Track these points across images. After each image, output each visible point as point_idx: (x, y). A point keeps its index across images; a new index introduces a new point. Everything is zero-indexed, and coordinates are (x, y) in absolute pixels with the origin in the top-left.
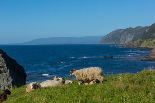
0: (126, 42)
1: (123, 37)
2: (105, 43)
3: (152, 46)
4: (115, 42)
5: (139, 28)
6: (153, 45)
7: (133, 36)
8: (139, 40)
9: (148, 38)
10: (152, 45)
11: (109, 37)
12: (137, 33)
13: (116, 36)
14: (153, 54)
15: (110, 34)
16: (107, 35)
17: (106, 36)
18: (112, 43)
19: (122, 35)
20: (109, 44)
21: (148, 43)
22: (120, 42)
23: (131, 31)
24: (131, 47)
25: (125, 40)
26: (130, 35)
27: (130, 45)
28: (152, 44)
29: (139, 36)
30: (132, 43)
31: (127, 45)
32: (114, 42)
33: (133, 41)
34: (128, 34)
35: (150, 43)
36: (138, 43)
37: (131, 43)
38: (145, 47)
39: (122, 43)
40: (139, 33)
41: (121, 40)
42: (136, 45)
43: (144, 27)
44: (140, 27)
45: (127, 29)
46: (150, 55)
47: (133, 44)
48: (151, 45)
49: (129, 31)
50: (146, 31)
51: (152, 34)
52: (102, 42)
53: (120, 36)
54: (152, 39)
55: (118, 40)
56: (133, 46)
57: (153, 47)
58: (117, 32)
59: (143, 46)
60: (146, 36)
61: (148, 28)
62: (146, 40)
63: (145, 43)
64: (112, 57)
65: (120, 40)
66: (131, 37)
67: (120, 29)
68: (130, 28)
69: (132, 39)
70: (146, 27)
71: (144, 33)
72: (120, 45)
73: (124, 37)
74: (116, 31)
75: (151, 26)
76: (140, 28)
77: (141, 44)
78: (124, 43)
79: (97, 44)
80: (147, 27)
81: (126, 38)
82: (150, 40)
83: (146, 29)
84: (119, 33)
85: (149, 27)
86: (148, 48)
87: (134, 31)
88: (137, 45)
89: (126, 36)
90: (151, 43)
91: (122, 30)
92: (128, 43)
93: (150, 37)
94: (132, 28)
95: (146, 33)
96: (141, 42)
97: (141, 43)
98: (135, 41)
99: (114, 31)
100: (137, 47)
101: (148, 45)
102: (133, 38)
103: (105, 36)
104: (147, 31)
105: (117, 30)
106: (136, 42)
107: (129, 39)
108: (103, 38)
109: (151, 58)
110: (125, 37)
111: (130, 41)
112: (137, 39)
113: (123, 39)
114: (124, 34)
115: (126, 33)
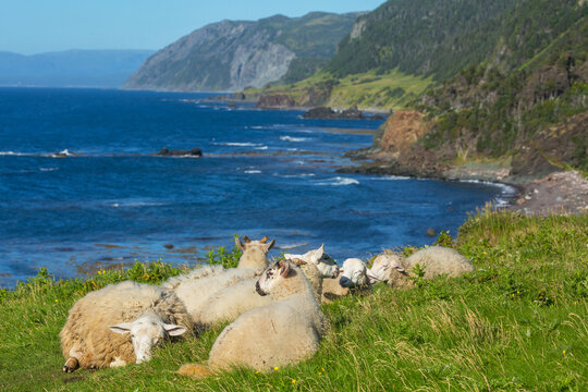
0: (258, 84)
1: (241, 58)
2: (159, 84)
3: (380, 104)
4: (205, 80)
5: (319, 21)
6: (386, 101)
7: (291, 57)
8: (318, 78)
9: (360, 69)
10: (377, 101)
11: (178, 58)
12: (310, 44)
13: (212, 54)
14: (391, 142)
15: (183, 42)
16: (170, 49)
17: (162, 51)
18: (190, 86)
19: (239, 49)
20: (175, 91)
21: (359, 89)
22: (227, 84)
23: (279, 33)
24: (280, 107)
25: (252, 75)
26: (275, 49)
27: (278, 100)
28: (377, 95)
29: (318, 57)
30: (287, 90)
31: (263, 100)
32: (200, 80)
33: (292, 78)
34: (265, 47)
35: (370, 93)
36: (316, 89)
37: (282, 87)
38: (348, 111)
39: (240, 90)
40: (319, 42)
41: (233, 73)
42: (307, 99)
43: (342, 16)
44: (322, 14)
45: (262, 22)
46: (375, 146)
47: (293, 94)
48: (372, 102)
49: (272, 30)
50: (353, 36)
51: (378, 47)
52: (142, 81)
53: (231, 56)
54: (381, 73)
55: (221, 72)
56: (292, 103)
57: (382, 110)
58: (217, 36)
59: (338, 104)
60: (351, 58)
61: (363, 23)
62: (350, 76)
63: (345, 92)
64: (200, 152)
65: (228, 74)
66: (279, 62)
67: (231, 22)
68: (279, 18)
69: (284, 69)
70: (350, 15)
71: (342, 45)
72: (230, 96)
73: (250, 58)
74: (211, 29)
75: (376, 12)
76: (326, 18)
77: (326, 96)
78: (246, 89)
79: (121, 87)
80: (354, 18)
81: (255, 64)
82: (369, 75)
83: (350, 27)
84: (223, 40)
85: (368, 16)
86: (361, 116)
87: (295, 31)
88: (311, 101)
89: (258, 53)
90: (373, 92)
91: (241, 28)
92: (268, 86)
93: (371, 65)
94: (286, 18)
95: (351, 41)
96: (330, 86)
97: (331, 89)
98: (297, 80)
99: (201, 30)
100: (307, 110)
101: (360, 101)
102: (293, 65)
103: (157, 54)
104: (356, 33)
105: (217, 25)
106: (303, 84)
107: (272, 69)
108: (149, 60)
109: (379, 161)
110: (254, 59)
111: (276, 79)
112: (307, 71)
113: (242, 68)
114: (248, 47)
115: (257, 39)
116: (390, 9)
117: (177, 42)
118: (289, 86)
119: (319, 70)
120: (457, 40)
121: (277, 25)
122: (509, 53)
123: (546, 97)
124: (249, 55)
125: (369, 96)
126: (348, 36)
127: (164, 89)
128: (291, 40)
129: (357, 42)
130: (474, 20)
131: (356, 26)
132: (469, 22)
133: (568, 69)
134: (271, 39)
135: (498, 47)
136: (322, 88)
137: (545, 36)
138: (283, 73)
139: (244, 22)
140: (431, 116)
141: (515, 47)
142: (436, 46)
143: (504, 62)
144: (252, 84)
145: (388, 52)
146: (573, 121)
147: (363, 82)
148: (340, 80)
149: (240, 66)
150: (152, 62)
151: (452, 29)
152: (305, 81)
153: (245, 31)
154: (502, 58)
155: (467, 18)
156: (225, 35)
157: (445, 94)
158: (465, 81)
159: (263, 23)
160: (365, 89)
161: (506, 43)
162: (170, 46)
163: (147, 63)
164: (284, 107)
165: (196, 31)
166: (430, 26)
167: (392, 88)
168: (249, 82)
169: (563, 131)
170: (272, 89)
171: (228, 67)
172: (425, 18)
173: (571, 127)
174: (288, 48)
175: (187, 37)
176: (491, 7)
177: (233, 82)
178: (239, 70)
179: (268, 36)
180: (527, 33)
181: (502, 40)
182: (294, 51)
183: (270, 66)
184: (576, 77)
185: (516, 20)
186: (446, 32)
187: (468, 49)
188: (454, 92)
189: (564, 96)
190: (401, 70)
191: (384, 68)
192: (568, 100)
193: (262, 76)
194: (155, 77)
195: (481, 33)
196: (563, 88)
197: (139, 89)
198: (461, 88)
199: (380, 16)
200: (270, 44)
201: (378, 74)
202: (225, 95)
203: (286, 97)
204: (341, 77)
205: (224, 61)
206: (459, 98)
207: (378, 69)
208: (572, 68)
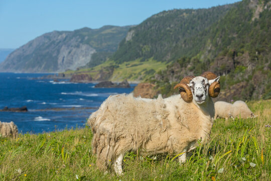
0: (73, 68)
1: (64, 53)
2: (16, 69)
3: (141, 79)
4: (43, 66)
5: (109, 31)
6: (143, 77)
7: (93, 52)
8: (107, 64)
9: (131, 59)
10: (139, 77)
11: (28, 53)
12: (104, 44)
13: (47, 51)
15: (30, 44)
16: (23, 48)
17: (18, 49)
18: (35, 69)
19: (63, 47)
20: (26, 72)
21: (129, 70)
22: (56, 68)
23: (86, 38)
24: (83, 81)
25: (71, 63)
26: (84, 47)
27: (83, 77)
28: (140, 74)
30: (89, 71)
31: (73, 78)
32: (40, 66)
33: (92, 64)
34: (78, 46)
35: (135, 72)
36: (104, 71)
37: (86, 69)
38: (122, 83)
39: (63, 71)
41: (60, 61)
42: (99, 76)
43: (122, 28)
44: (111, 27)
45: (76, 31)
47: (91, 73)
48: (137, 78)
49: (82, 36)
50: (127, 39)
51: (141, 45)
52: (7, 67)
53: (58, 52)
54: (143, 60)
55: (53, 61)
56: (91, 79)
58: (50, 40)
59: (117, 79)
60: (126, 52)
61: (133, 31)
62: (125, 63)
63: (121, 72)
64: (26, 109)
65: (56, 62)
66: (86, 55)
67: (58, 32)
68: (86, 29)
69: (88, 59)
70: (126, 27)
71: (122, 44)
72: (56, 75)
73: (70, 52)
74: (47, 36)
75: (141, 25)
76: (113, 29)
77: (110, 75)
78: (66, 71)
80: (130, 29)
81: (72, 56)
82: (136, 62)
83: (126, 34)
84: (53, 42)
85: (136, 28)
86: (129, 86)
87: (95, 36)
88: (101, 77)
89: (74, 50)
90: (137, 72)
91: (64, 35)
92: (78, 69)
93: (137, 56)
94: (90, 29)
95: (126, 43)
96: (112, 68)
97: (113, 70)
98: (96, 65)
99: (41, 37)
100: (99, 82)
101: (129, 77)
102: (94, 56)
103: (15, 51)
104: (129, 38)
105: (50, 33)
106: (98, 68)
107: (82, 59)
108: (10, 54)
110: (72, 53)
111: (84, 65)
112: (102, 60)
113: (65, 59)
114: (68, 46)
115: (73, 42)
116: (148, 23)
117: (27, 44)
118: (90, 69)
119: (108, 59)
120: (185, 41)
121: (85, 33)
122: (213, 49)
123: (221, 74)
124: (68, 51)
125: (135, 74)
126: (125, 40)
127: (19, 72)
128: (93, 42)
129: (130, 43)
130: (197, 29)
131: (129, 33)
132: (194, 30)
133: (233, 58)
134: (81, 42)
135: (207, 45)
136: (107, 70)
137: (233, 38)
138: (88, 61)
139: (66, 32)
140: (158, 86)
141: (216, 45)
142: (174, 45)
143: (211, 54)
144: (70, 68)
145: (147, 48)
146: (233, 88)
147: (132, 66)
148: (120, 65)
149: (64, 58)
150: (12, 56)
151: (184, 35)
152: (100, 66)
153: (66, 37)
154: (209, 51)
155: (193, 28)
156: (55, 39)
157: (168, 73)
158: (179, 66)
159: (77, 33)
160: (132, 70)
161: (212, 43)
162: (23, 46)
163: (9, 57)
164: (86, 81)
165: (38, 37)
166: (171, 33)
167: (148, 70)
168: (69, 66)
169: (228, 94)
170: (80, 71)
171: (57, 58)
172: (168, 28)
173: (232, 92)
174: (92, 46)
175: (33, 41)
176: (206, 22)
177: (59, 67)
178: (63, 60)
179: (80, 40)
180: (223, 36)
181: (209, 41)
182: (95, 48)
183: (81, 57)
184: (238, 63)
185: (217, 30)
186: (180, 37)
187: (191, 46)
188: (173, 72)
189: (231, 73)
190: (154, 59)
191: (145, 58)
192: (232, 76)
193: (76, 63)
194: (14, 64)
195: (199, 37)
196: (230, 69)
197: (5, 71)
198: (177, 70)
199: (143, 28)
200: (81, 44)
201: (142, 61)
202: (53, 74)
203: (87, 75)
204: (120, 63)
205: (54, 55)
206: (175, 75)
207: (141, 58)
208: (236, 58)
